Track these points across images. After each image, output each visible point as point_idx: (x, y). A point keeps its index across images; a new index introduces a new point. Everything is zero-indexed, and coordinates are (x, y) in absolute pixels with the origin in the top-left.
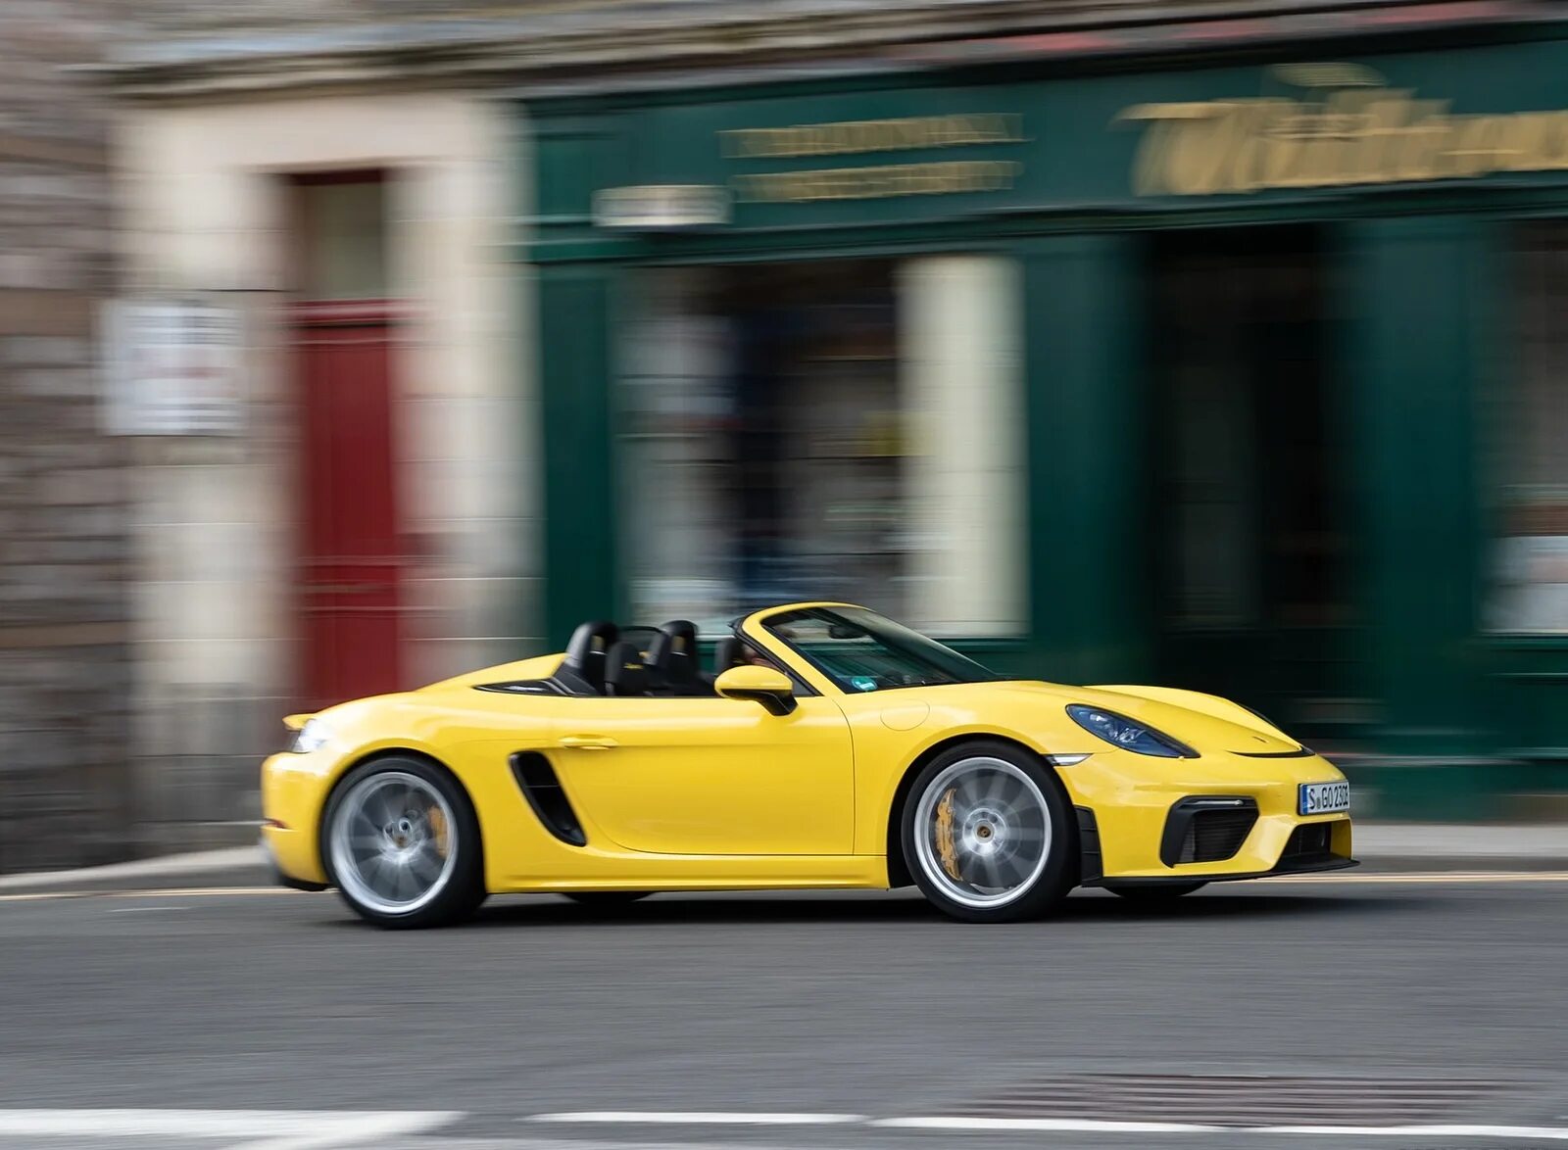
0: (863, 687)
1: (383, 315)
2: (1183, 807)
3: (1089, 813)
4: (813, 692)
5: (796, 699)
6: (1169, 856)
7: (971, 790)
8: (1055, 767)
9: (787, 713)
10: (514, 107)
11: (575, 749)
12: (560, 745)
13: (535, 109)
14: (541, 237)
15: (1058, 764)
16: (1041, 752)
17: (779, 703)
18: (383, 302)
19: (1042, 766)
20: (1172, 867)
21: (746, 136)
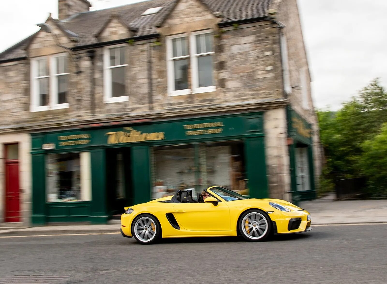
0: (229, 200)
1: (18, 161)
2: (291, 220)
3: (275, 222)
4: (221, 202)
5: (218, 203)
6: (289, 229)
7: (253, 218)
8: (268, 214)
9: (217, 205)
10: (30, 134)
11: (178, 213)
12: (175, 212)
13: (32, 135)
14: (33, 151)
15: (269, 213)
16: (265, 211)
17: (215, 203)
18: (18, 159)
19: (266, 214)
20: (289, 231)
21: (61, 137)
